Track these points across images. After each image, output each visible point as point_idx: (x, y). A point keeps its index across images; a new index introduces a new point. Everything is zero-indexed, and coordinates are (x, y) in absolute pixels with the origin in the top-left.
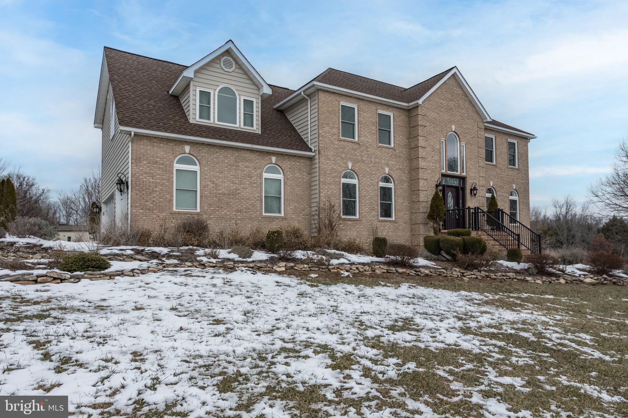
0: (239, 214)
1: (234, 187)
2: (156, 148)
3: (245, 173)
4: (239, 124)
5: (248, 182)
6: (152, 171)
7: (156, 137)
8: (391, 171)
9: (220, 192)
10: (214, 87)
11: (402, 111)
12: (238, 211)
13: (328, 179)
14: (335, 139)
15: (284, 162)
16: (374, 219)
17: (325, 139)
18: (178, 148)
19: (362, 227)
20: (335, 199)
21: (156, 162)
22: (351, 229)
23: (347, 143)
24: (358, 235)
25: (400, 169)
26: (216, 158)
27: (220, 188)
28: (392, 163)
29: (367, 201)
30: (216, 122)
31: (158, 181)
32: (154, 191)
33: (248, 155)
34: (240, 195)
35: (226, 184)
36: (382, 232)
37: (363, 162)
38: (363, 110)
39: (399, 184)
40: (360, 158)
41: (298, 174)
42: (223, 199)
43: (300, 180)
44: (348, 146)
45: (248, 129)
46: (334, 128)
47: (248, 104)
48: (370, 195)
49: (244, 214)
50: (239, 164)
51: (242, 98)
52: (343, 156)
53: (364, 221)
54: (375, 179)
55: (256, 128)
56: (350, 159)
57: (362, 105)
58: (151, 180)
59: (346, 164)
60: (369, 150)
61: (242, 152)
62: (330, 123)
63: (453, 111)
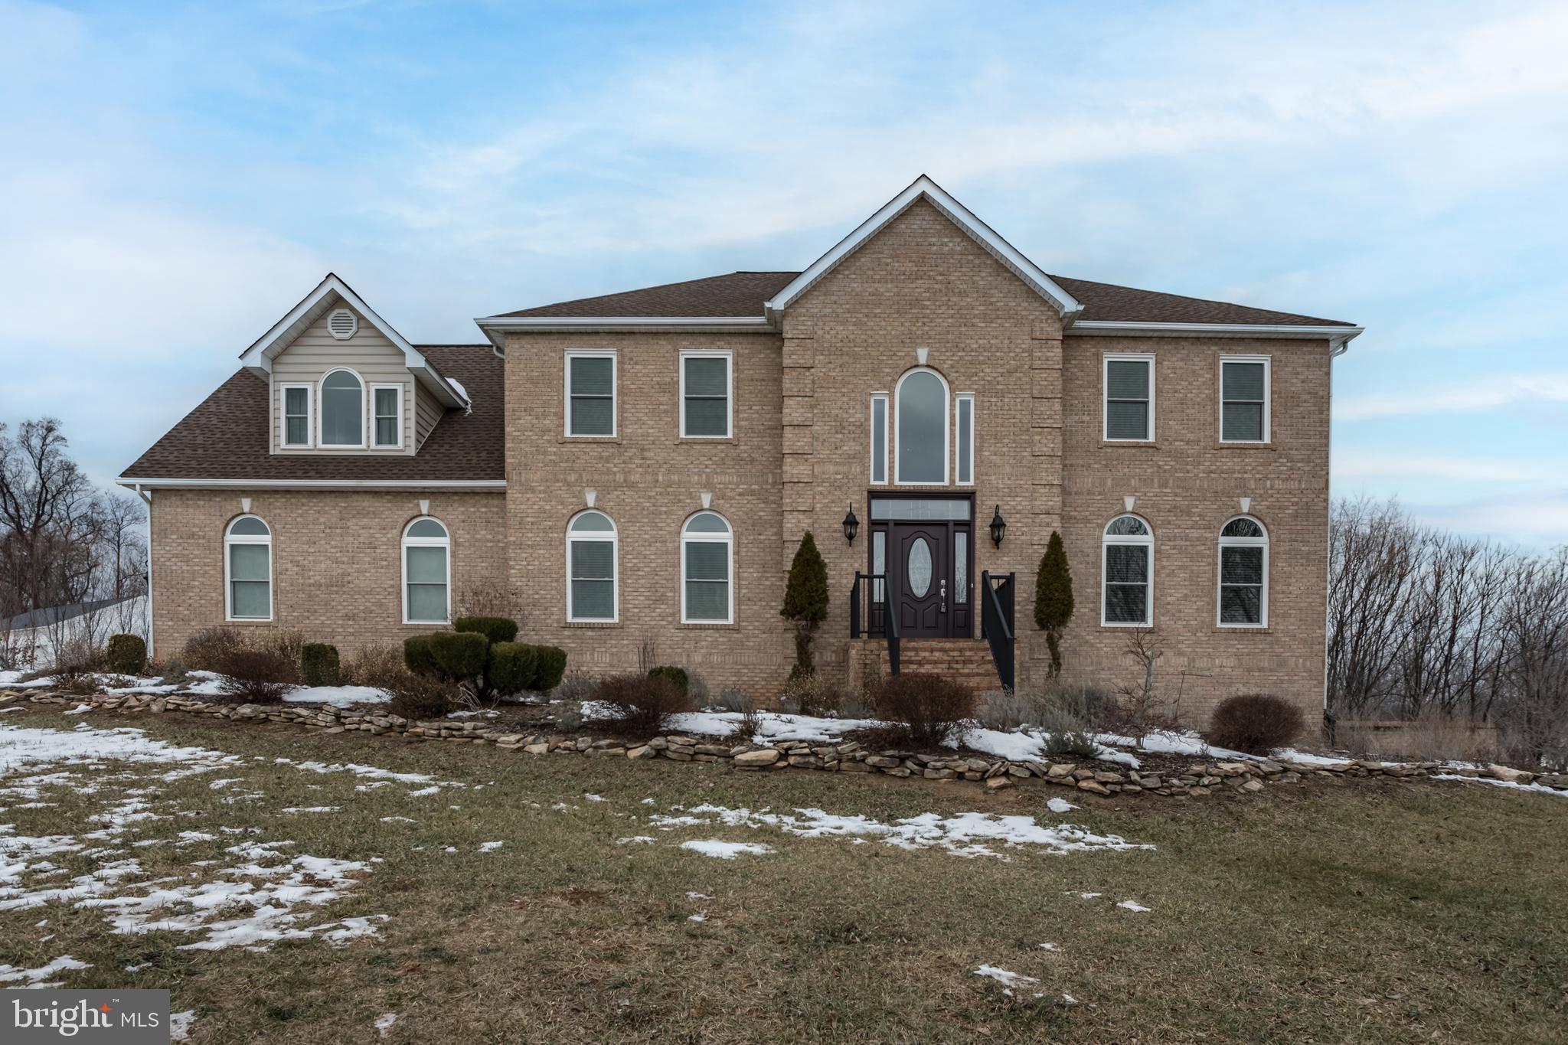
0: (350, 622)
1: (339, 571)
2: (191, 510)
3: (361, 539)
4: (368, 443)
5: (368, 559)
6: (186, 552)
7: (190, 490)
8: (722, 502)
9: (312, 581)
10: (314, 377)
11: (763, 339)
12: (347, 617)
13: (530, 535)
14: (549, 441)
15: (450, 508)
16: (664, 623)
17: (522, 446)
18: (230, 508)
19: (625, 642)
20: (548, 580)
21: (192, 535)
22: (594, 649)
23: (583, 446)
24: (615, 662)
25: (752, 493)
26: (301, 516)
27: (311, 573)
28: (727, 479)
29: (643, 581)
30: (320, 445)
31: (196, 568)
32: (190, 587)
33: (367, 503)
34: (351, 586)
35: (323, 566)
36: (688, 655)
37: (632, 486)
38: (631, 359)
39: (747, 533)
40: (620, 478)
41: (483, 532)
42: (317, 596)
43: (490, 544)
44: (585, 453)
45: (387, 449)
46: (545, 415)
47: (385, 398)
48: (653, 565)
49: (362, 622)
50: (349, 524)
51: (373, 387)
52: (572, 478)
53: (633, 629)
54: (668, 525)
55: (406, 443)
56: (592, 484)
57: (629, 346)
58: (185, 568)
59: (580, 495)
60: (647, 454)
61: (355, 497)
62: (534, 406)
63: (925, 307)
